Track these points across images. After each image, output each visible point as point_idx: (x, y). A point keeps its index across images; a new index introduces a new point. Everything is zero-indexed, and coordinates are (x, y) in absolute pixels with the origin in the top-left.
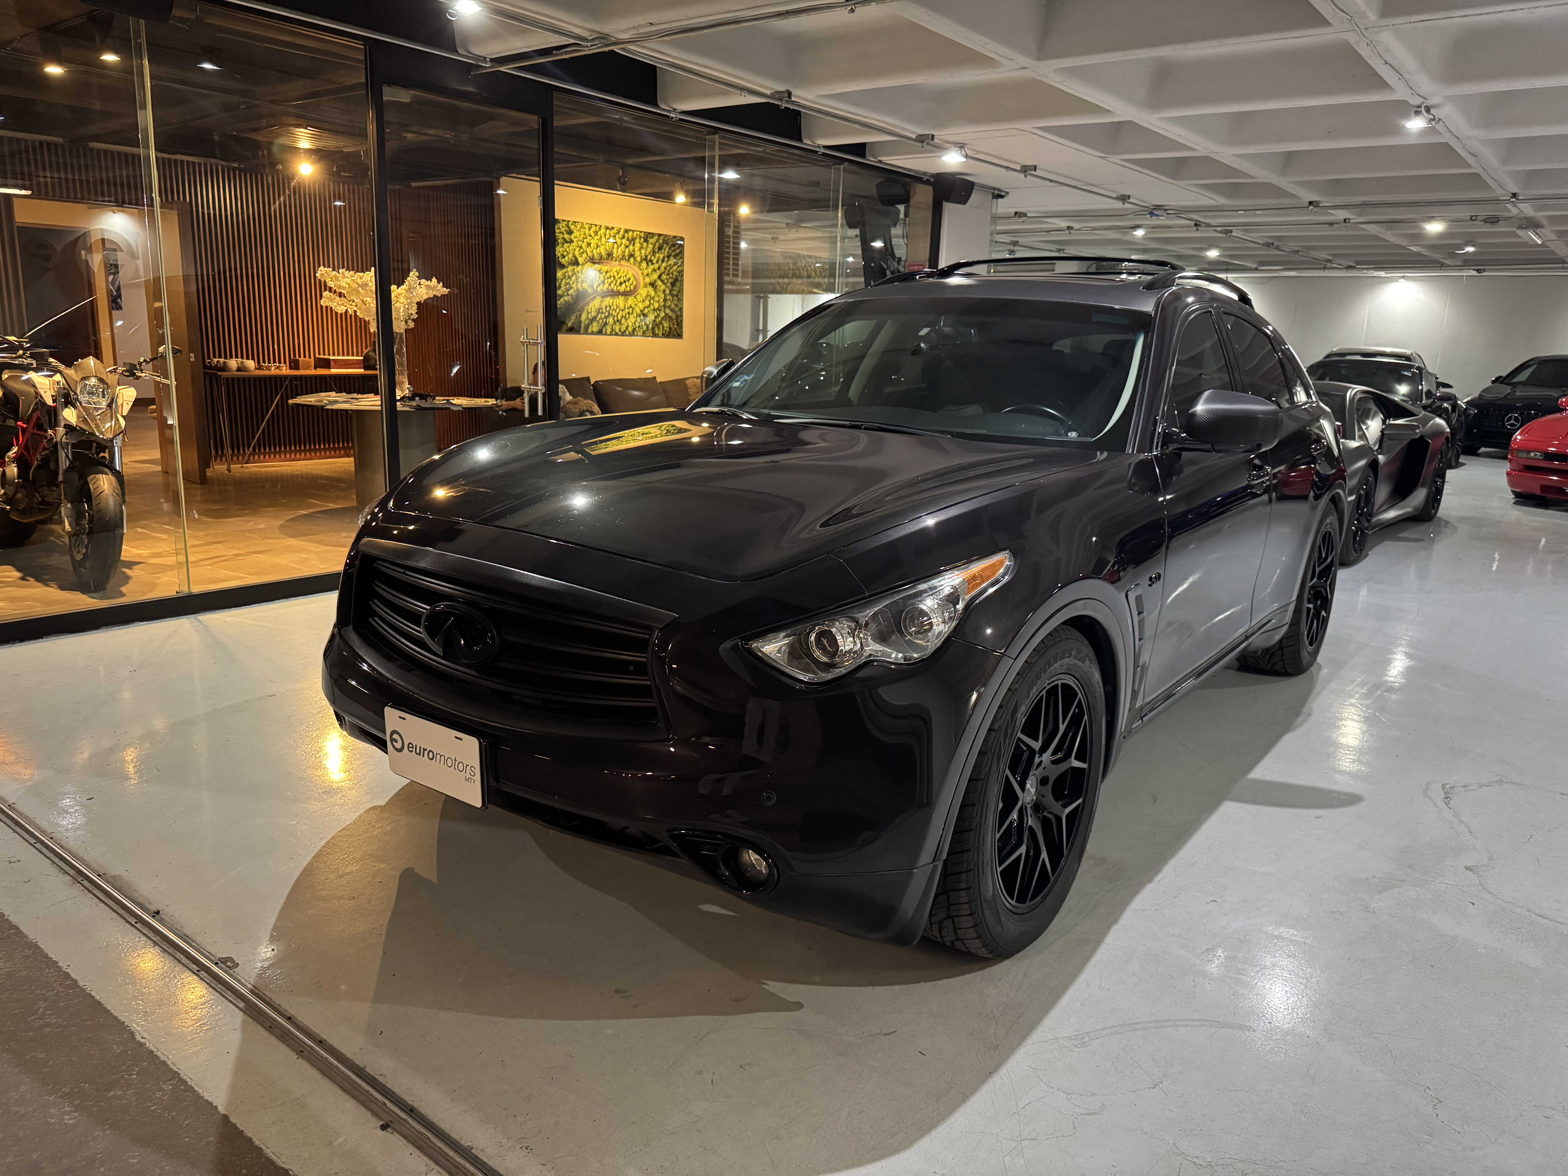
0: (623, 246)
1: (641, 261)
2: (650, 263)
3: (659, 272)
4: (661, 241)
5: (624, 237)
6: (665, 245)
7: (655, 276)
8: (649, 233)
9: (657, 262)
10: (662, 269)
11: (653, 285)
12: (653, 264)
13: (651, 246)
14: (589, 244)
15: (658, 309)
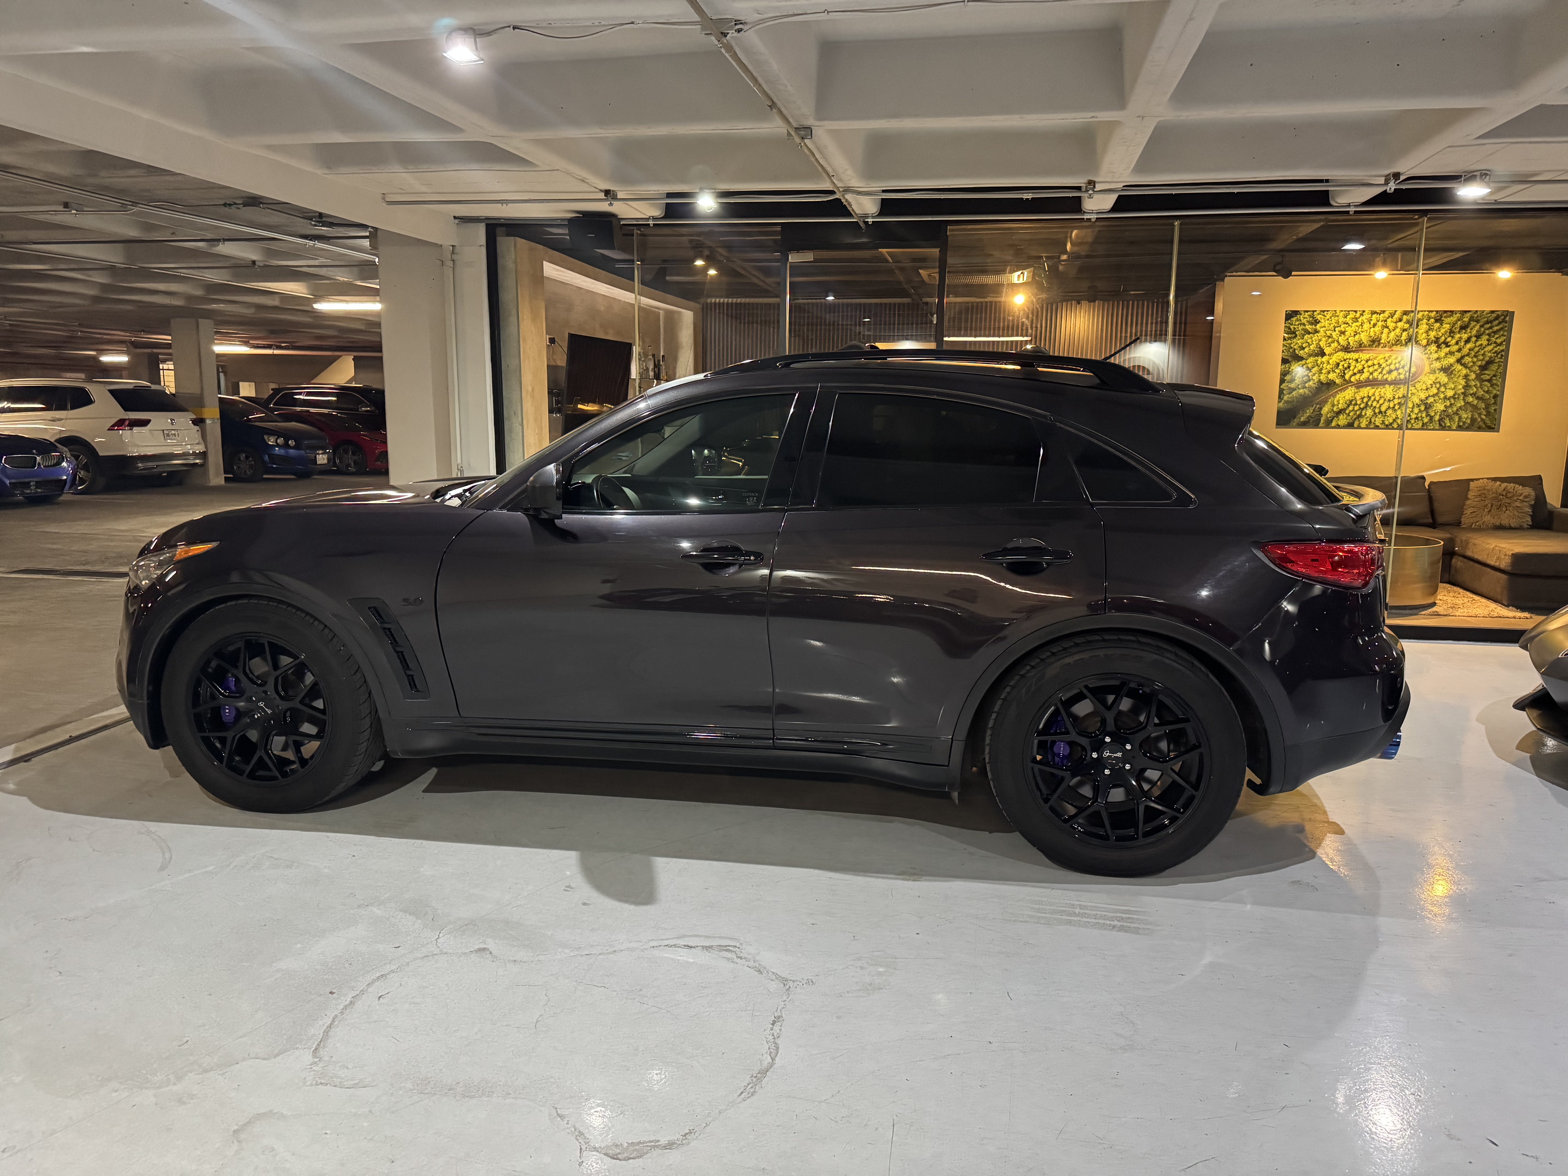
0: (1398, 331)
1: (1428, 344)
2: (1443, 346)
3: (1458, 355)
4: (1466, 319)
5: (1400, 320)
6: (1473, 323)
7: (1452, 360)
8: (1445, 312)
9: (1457, 343)
10: (1465, 351)
11: (1446, 370)
12: (1447, 346)
13: (1447, 327)
14: (1343, 333)
15: (1453, 397)
